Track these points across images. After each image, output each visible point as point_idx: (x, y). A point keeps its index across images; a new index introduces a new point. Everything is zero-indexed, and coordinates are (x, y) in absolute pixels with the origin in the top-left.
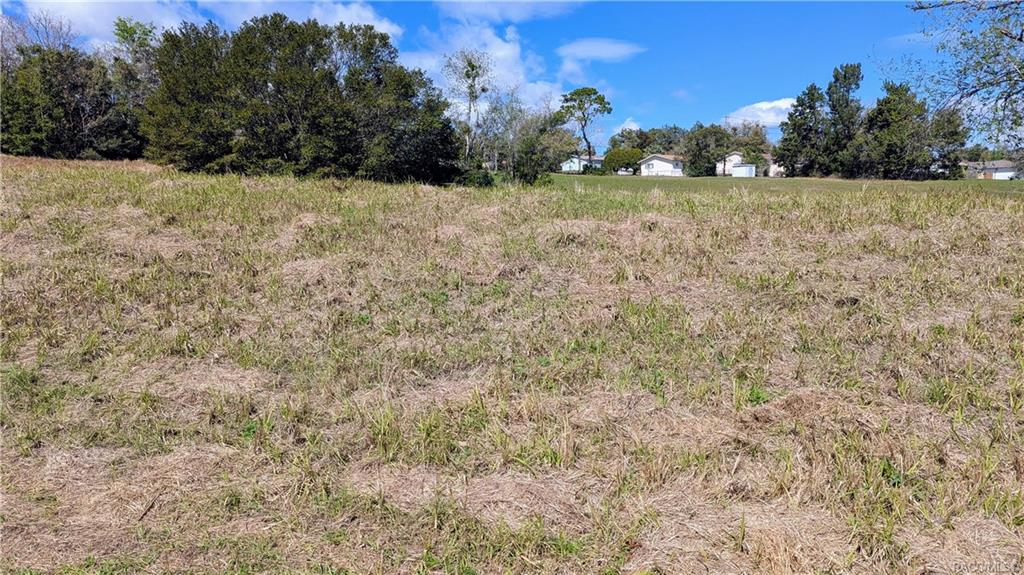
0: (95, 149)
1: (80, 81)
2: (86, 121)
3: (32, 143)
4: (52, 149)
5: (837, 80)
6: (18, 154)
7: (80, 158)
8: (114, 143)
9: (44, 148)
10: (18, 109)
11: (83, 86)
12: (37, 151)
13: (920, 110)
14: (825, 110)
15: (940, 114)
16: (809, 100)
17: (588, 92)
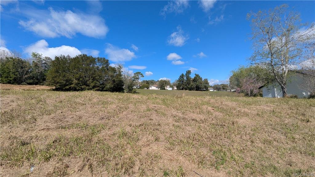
0: (26, 82)
2: (24, 76)
3: (8, 81)
4: (14, 82)
5: (187, 73)
7: (21, 85)
8: (31, 81)
10: (5, 72)
11: (24, 67)
13: (201, 79)
14: (185, 78)
15: (204, 80)
16: (182, 76)
17: (139, 73)
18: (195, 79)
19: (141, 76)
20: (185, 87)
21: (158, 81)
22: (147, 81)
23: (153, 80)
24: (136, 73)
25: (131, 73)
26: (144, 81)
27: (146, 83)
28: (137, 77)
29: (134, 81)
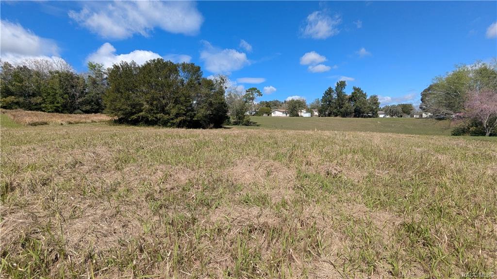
0: (80, 110)
1: (74, 84)
2: (77, 99)
3: (55, 108)
4: (63, 110)
5: (338, 86)
6: (49, 112)
7: (74, 113)
8: (88, 107)
9: (60, 110)
10: (49, 95)
11: (76, 86)
12: (57, 111)
13: (365, 95)
14: (335, 96)
15: (371, 97)
16: (329, 92)
17: (254, 89)
18: (353, 96)
19: (257, 95)
20: (335, 111)
21: (285, 102)
22: (267, 103)
23: (277, 101)
24: (249, 90)
25: (242, 90)
26: (262, 103)
27: (266, 106)
28: (251, 96)
29: (247, 104)
